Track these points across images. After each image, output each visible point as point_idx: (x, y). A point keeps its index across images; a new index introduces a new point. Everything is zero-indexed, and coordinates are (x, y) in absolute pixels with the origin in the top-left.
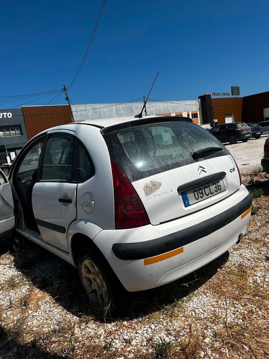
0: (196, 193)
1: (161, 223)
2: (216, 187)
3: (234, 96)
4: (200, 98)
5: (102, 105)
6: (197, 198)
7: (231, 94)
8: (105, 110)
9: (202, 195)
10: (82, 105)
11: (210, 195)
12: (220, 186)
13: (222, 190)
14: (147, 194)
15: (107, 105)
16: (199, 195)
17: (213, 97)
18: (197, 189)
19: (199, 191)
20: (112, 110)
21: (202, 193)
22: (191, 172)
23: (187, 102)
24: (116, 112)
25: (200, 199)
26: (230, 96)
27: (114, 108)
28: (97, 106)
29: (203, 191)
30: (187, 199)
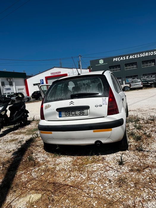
0: (66, 113)
1: (48, 121)
2: (80, 112)
6: (66, 115)
9: (69, 114)
11: (74, 115)
12: (84, 112)
13: (84, 115)
14: (45, 109)
16: (68, 114)
18: (67, 111)
19: (68, 112)
21: (70, 113)
22: (65, 103)
25: (68, 116)
29: (71, 113)
30: (61, 115)
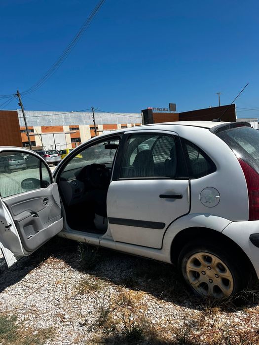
3: (172, 112)
4: (142, 111)
5: (51, 113)
7: (169, 110)
8: (54, 117)
10: (30, 111)
15: (56, 113)
17: (154, 112)
20: (61, 118)
23: (132, 115)
24: (65, 120)
26: (168, 112)
27: (63, 116)
28: (46, 113)
